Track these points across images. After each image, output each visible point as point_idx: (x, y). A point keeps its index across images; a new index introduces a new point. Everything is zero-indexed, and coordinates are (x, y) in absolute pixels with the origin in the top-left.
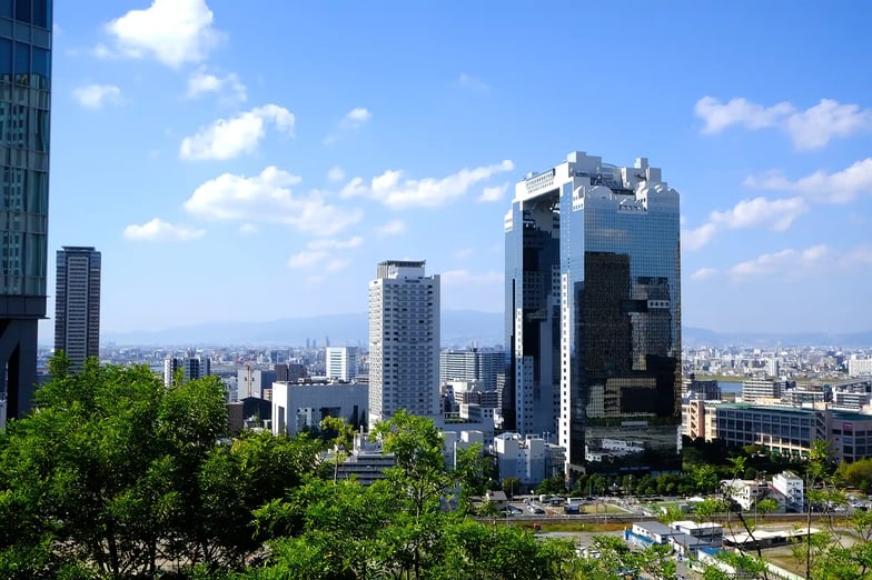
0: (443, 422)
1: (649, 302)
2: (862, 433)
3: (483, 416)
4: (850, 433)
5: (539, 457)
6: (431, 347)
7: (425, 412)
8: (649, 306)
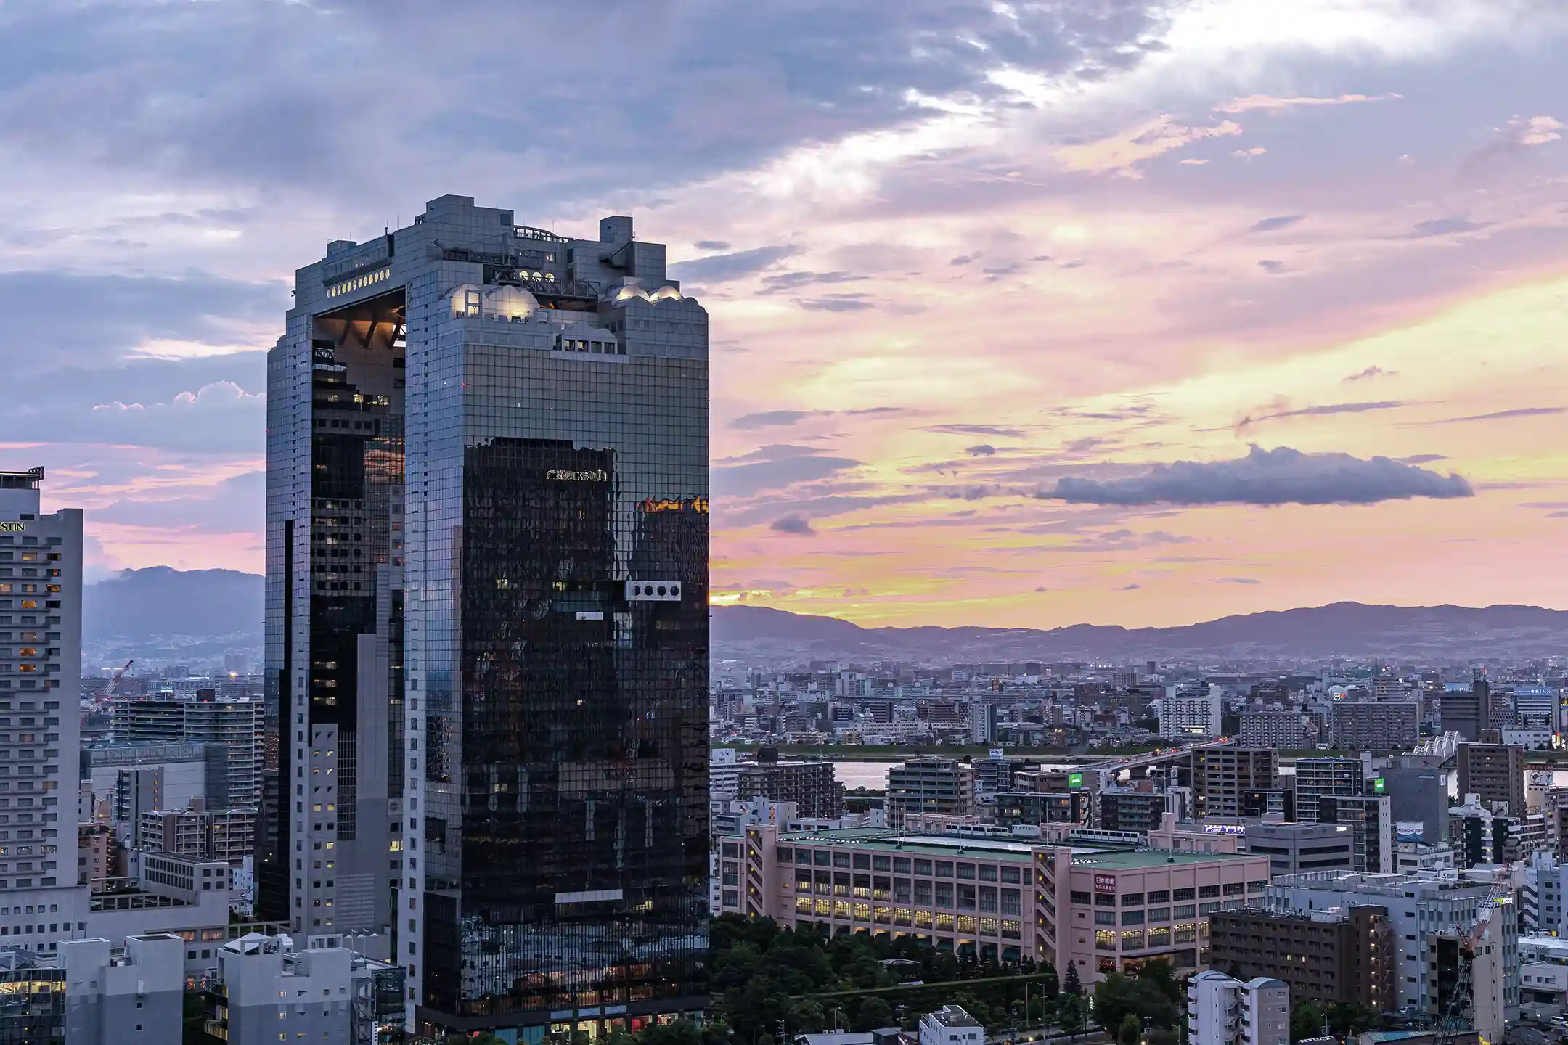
0: (87, 907)
1: (630, 585)
2: (1137, 898)
3: (197, 885)
4: (1109, 899)
5: (335, 996)
6: (55, 705)
7: (36, 882)
8: (630, 596)
